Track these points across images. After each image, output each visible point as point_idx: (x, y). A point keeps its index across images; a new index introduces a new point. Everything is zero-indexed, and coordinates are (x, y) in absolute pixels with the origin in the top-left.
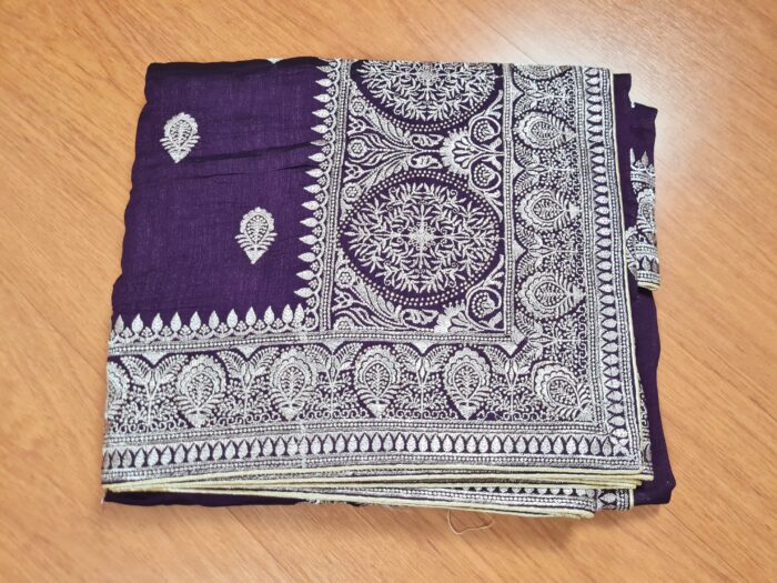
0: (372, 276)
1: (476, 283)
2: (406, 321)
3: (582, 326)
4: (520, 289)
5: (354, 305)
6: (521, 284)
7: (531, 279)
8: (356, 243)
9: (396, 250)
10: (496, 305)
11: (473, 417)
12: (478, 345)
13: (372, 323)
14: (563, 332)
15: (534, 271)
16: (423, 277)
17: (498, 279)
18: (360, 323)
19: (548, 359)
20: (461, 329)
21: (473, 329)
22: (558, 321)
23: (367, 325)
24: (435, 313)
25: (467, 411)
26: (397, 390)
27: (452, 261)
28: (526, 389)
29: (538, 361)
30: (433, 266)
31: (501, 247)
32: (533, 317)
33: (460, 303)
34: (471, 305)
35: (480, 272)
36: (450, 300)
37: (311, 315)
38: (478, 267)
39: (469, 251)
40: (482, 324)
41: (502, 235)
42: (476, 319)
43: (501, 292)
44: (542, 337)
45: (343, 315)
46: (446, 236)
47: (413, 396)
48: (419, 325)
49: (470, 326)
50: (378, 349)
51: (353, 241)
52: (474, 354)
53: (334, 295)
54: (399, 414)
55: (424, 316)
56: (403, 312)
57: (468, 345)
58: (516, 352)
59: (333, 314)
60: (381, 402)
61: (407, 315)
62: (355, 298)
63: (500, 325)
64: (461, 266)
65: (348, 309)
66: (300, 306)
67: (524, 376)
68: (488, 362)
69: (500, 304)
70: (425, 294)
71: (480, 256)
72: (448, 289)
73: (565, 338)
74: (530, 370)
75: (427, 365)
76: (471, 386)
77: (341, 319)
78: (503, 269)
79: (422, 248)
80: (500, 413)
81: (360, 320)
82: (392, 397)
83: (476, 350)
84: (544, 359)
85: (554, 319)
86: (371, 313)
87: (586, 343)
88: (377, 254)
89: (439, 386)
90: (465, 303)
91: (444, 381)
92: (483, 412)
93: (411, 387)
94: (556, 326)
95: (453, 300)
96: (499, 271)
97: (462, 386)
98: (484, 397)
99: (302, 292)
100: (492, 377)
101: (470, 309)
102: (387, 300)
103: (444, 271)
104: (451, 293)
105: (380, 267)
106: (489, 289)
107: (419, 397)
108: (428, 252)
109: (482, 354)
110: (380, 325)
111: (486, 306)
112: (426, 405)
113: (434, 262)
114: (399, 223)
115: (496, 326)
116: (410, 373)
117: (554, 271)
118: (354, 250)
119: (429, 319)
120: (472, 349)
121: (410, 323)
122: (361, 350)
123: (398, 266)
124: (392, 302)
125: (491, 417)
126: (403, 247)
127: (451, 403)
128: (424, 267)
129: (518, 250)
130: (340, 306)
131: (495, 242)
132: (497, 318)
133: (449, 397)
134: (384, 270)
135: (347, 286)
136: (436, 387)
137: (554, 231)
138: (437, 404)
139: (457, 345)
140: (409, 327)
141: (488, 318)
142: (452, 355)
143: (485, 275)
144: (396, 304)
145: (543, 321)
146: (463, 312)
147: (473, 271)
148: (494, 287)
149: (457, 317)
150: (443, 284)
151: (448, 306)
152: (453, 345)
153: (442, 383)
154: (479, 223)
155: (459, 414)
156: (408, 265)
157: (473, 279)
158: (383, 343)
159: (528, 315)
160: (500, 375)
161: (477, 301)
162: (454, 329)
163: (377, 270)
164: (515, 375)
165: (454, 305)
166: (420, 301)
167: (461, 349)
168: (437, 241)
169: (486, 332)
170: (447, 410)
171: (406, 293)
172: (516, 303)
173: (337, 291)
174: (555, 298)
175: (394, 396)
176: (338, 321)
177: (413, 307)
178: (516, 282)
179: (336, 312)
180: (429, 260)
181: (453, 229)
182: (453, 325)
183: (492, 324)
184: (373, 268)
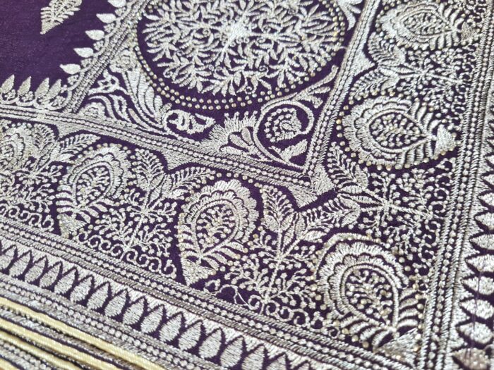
0: (153, 66)
1: (284, 94)
2: (170, 125)
3: (440, 193)
4: (348, 113)
5: (117, 93)
6: (351, 107)
7: (369, 103)
8: (154, 27)
9: (196, 42)
10: (303, 129)
11: (199, 285)
12: (255, 181)
13: (125, 116)
14: (404, 194)
15: (379, 94)
16: (216, 75)
17: (317, 95)
18: (111, 113)
19: (363, 232)
20: (239, 152)
21: (256, 156)
22: (399, 173)
23: (118, 117)
24: (210, 121)
25: (193, 272)
26: (108, 207)
27: (262, 63)
28: (304, 265)
29: (345, 229)
30: (234, 65)
31: (338, 58)
32: (356, 159)
33: (249, 116)
34: (265, 120)
35: (296, 83)
36: (239, 108)
37: (65, 95)
38: (295, 76)
39: (291, 56)
40: (272, 152)
41: (346, 43)
42: (266, 143)
43: (317, 113)
44: (364, 194)
45: (97, 101)
46: (266, 35)
47: (126, 223)
48: (184, 134)
49: (253, 151)
50: (114, 148)
51: (151, 25)
52: (244, 192)
53: (101, 77)
54: (93, 242)
55: (194, 122)
56: (171, 113)
57: (240, 178)
58: (310, 206)
59: (87, 97)
60: (79, 217)
61: (174, 117)
62: (122, 84)
63: (300, 159)
64: (271, 71)
65: (106, 95)
66: (59, 82)
67: (309, 244)
68: (260, 208)
69: (308, 129)
70: (208, 95)
71: (304, 64)
72: (242, 95)
73: (404, 204)
74: (325, 239)
75: (166, 186)
76: (217, 235)
77: (94, 105)
78: (331, 84)
79: (229, 43)
80: (246, 294)
81: (113, 109)
82: (95, 214)
83: (251, 187)
84: (356, 230)
85: (394, 170)
86: (130, 105)
87: (442, 222)
88: (171, 42)
89: (170, 220)
90: (258, 116)
91: (181, 216)
92: (217, 283)
93: (129, 209)
94: (393, 182)
95: (242, 111)
96: (324, 85)
97: (204, 231)
98: (228, 258)
99: (70, 68)
100: (256, 231)
101: (262, 127)
102: (156, 93)
103: (246, 74)
104: (244, 101)
105: (168, 56)
106: (300, 105)
107: (134, 227)
108: (235, 49)
109: (255, 194)
110: (134, 122)
111: (286, 126)
112: (137, 242)
113: (237, 61)
114: (215, 15)
115: (293, 159)
116: (138, 190)
117: (413, 100)
118: (147, 34)
119: (199, 128)
120: (245, 183)
121: (173, 127)
122: (94, 146)
123: (190, 59)
124: (163, 97)
125: (227, 295)
126: (206, 40)
127: (175, 252)
128: (223, 65)
129: (362, 63)
130: (100, 90)
131: (332, 51)
132: (300, 148)
133: (175, 241)
134: (173, 61)
135: (119, 71)
136: (165, 219)
137: (428, 49)
138: (154, 246)
139: (224, 172)
140: (169, 132)
141: (284, 145)
142: (210, 183)
143: (300, 88)
144: (165, 101)
145: (373, 168)
146: (251, 129)
147: (286, 81)
148: (309, 104)
149: (239, 134)
150: (236, 88)
151: (231, 116)
152: (218, 170)
153: (176, 218)
154: (318, 28)
155: (180, 272)
156: (202, 59)
157: (282, 90)
158: (124, 143)
159: (348, 154)
160: (269, 232)
161: (275, 118)
162: (230, 150)
163: (165, 59)
164: (294, 239)
165: (241, 118)
166: (197, 102)
167: (227, 180)
168: (252, 38)
169: (275, 164)
170: (164, 259)
171: (184, 91)
172: (335, 132)
173: (106, 73)
174: (402, 138)
175: (101, 213)
176: (89, 106)
177: (186, 109)
178: (346, 102)
179: (92, 95)
180: (231, 57)
181: (279, 29)
182: (230, 144)
183: (287, 155)
184: (160, 56)
